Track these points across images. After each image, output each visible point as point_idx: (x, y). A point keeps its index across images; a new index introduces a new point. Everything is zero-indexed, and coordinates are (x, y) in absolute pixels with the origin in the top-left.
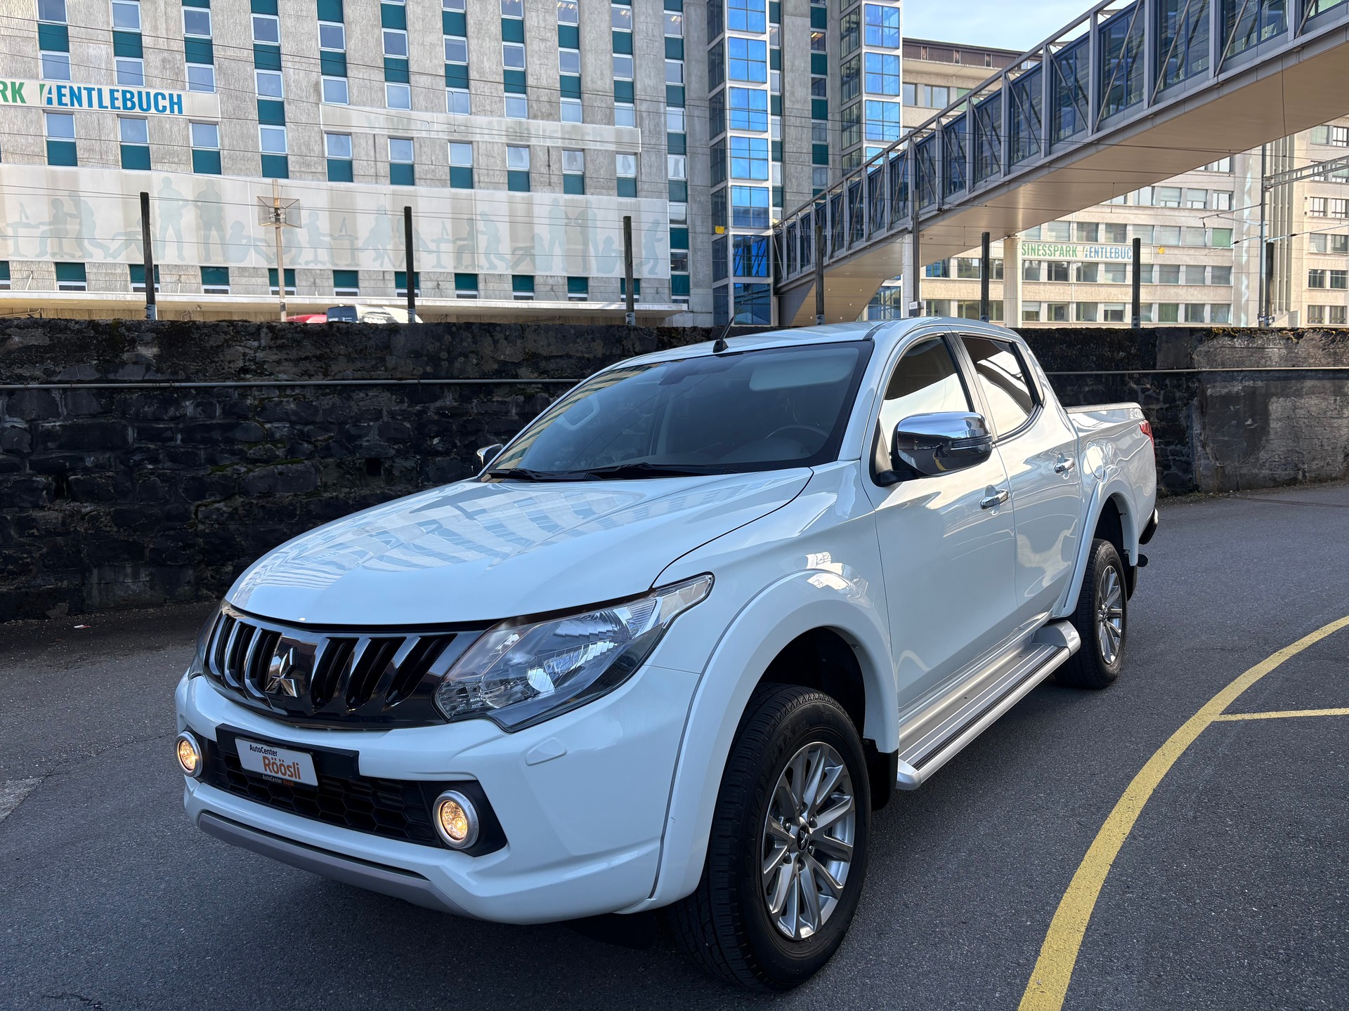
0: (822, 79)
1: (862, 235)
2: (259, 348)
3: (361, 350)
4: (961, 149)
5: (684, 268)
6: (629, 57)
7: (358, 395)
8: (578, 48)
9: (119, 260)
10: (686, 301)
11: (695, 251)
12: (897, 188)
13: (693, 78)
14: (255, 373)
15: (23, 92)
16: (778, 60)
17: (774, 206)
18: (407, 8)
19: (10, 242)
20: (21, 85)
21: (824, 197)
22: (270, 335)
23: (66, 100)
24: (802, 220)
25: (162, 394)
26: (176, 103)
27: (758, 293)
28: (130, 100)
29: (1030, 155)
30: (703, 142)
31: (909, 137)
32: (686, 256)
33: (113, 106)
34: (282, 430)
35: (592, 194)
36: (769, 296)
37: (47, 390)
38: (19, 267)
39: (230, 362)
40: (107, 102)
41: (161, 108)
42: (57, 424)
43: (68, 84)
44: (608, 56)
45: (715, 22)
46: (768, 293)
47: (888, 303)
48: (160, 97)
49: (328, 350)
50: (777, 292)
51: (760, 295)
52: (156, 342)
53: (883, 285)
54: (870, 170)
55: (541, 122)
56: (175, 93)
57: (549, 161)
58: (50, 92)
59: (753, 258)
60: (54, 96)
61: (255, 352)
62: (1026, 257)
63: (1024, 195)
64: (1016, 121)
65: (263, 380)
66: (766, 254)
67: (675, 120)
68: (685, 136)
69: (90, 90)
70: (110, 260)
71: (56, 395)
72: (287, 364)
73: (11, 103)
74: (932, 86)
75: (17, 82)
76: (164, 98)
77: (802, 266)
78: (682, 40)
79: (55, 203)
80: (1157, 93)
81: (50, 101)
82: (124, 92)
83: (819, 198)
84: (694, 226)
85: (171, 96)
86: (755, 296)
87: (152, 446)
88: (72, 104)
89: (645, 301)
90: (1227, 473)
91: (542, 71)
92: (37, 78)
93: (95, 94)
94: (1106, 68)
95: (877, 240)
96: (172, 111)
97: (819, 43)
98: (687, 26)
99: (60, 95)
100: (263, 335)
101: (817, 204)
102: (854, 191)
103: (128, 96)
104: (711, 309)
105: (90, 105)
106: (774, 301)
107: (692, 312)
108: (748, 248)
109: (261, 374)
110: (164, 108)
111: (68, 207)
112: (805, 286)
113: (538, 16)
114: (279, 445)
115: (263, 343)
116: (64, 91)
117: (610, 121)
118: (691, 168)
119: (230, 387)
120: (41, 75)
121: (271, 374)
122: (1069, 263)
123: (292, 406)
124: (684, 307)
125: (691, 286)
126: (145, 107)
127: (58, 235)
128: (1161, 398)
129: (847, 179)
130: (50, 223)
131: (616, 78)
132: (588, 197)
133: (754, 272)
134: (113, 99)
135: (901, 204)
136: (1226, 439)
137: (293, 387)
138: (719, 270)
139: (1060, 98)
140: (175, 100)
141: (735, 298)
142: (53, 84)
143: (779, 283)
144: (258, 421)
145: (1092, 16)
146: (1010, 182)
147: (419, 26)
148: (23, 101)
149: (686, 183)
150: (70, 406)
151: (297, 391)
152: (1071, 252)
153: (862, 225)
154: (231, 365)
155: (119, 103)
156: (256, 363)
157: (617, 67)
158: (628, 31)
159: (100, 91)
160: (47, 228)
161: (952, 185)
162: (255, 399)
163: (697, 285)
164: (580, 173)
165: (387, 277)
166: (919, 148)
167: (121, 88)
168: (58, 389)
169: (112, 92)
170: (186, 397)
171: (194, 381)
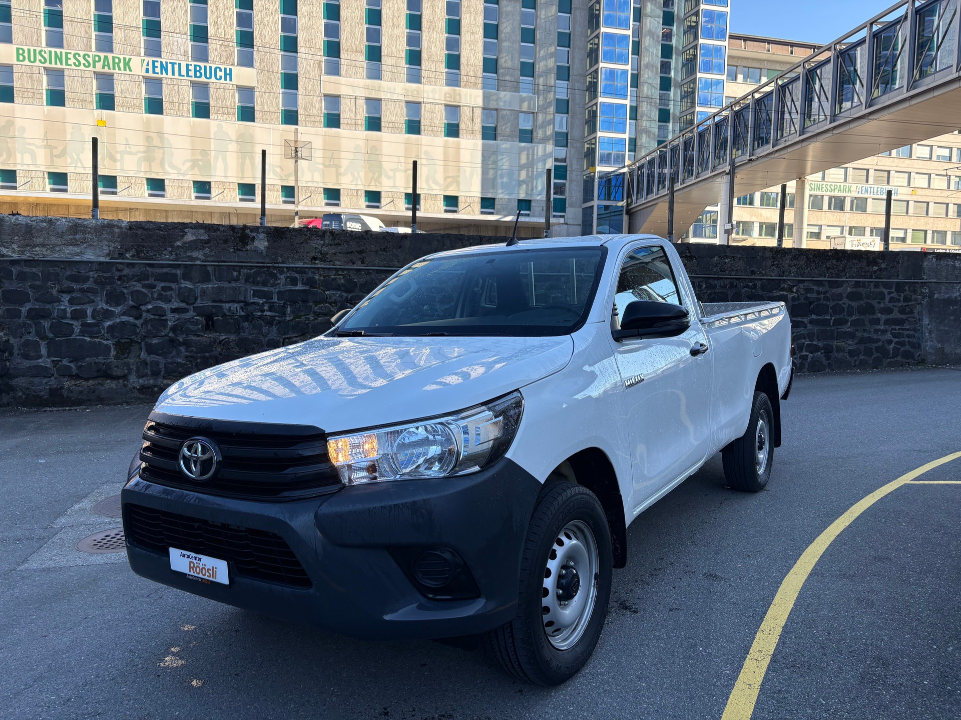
0: (668, 62)
1: (692, 175)
2: (324, 245)
3: (384, 249)
4: (768, 116)
5: (562, 193)
6: (532, 45)
7: (381, 276)
8: (497, 39)
9: (187, 177)
10: (563, 217)
11: (571, 181)
12: (720, 142)
13: (576, 60)
14: (321, 260)
15: (130, 64)
16: (637, 49)
17: (629, 151)
18: (383, 11)
19: (118, 164)
20: (130, 59)
21: (666, 147)
22: (331, 237)
23: (158, 70)
24: (649, 162)
25: (268, 270)
26: (228, 74)
27: (614, 212)
28: (199, 71)
29: (819, 122)
30: (581, 105)
31: (731, 106)
32: (564, 184)
33: (188, 75)
34: (335, 296)
35: (501, 140)
36: (622, 214)
37: (204, 265)
38: (123, 180)
39: (307, 253)
40: (184, 72)
41: (218, 77)
42: (210, 286)
43: (159, 60)
44: (518, 44)
45: (594, 21)
46: (621, 213)
47: (708, 223)
48: (218, 70)
49: (365, 248)
50: (630, 212)
51: (616, 214)
52: (266, 239)
53: (706, 209)
54: (701, 128)
55: (469, 90)
56: (228, 68)
57: (473, 117)
58: (148, 65)
59: (613, 188)
60: (150, 67)
61: (322, 247)
62: (813, 193)
63: (813, 149)
64: (810, 97)
65: (326, 265)
66: (621, 185)
67: (562, 90)
68: (568, 101)
69: (173, 64)
70: (181, 177)
71: (209, 268)
72: (340, 255)
73: (123, 72)
74: (749, 68)
75: (128, 57)
76: (221, 70)
77: (648, 194)
78: (570, 34)
79: (148, 139)
80: (914, 82)
81: (147, 70)
82: (195, 66)
83: (662, 147)
84: (571, 165)
85: (225, 69)
86: (612, 214)
87: (261, 302)
88: (162, 73)
89: (534, 216)
90: (946, 352)
91: (472, 54)
92: (140, 56)
93: (176, 67)
94: (878, 62)
95: (703, 178)
96: (226, 79)
97: (667, 36)
98: (574, 24)
99: (154, 67)
100: (326, 237)
101: (660, 151)
102: (687, 144)
103: (198, 68)
104: (580, 222)
105: (173, 74)
106: (625, 218)
107: (567, 224)
108: (609, 181)
109: (325, 261)
110: (221, 77)
111: (156, 142)
112: (649, 209)
113: (470, 17)
114: (333, 305)
115: (327, 241)
116: (156, 64)
117: (516, 89)
118: (571, 124)
119: (307, 268)
120: (143, 54)
121: (331, 261)
122: (845, 197)
123: (342, 281)
124: (562, 220)
125: (567, 206)
126: (208, 76)
127: (149, 159)
128: (902, 299)
129: (683, 135)
130: (144, 152)
131: (522, 60)
132: (498, 142)
133: (612, 197)
134: (188, 70)
135: (722, 152)
136: (946, 329)
137: (343, 270)
138: (588, 194)
139: (843, 82)
140: (228, 72)
141: (598, 215)
142: (151, 59)
143: (631, 205)
144: (322, 290)
145: (869, 26)
146: (803, 141)
147: (390, 23)
148: (130, 70)
149: (567, 134)
150: (217, 275)
151: (345, 272)
152: (847, 190)
153: (692, 167)
154: (308, 254)
155: (192, 73)
156: (321, 254)
157: (523, 52)
158: (532, 27)
159: (180, 64)
160: (143, 155)
161: (761, 140)
162: (320, 276)
163: (571, 206)
164: (493, 125)
165: (359, 193)
166: (737, 115)
167: (194, 63)
168: (211, 265)
169: (187, 65)
170: (282, 272)
171: (286, 264)
